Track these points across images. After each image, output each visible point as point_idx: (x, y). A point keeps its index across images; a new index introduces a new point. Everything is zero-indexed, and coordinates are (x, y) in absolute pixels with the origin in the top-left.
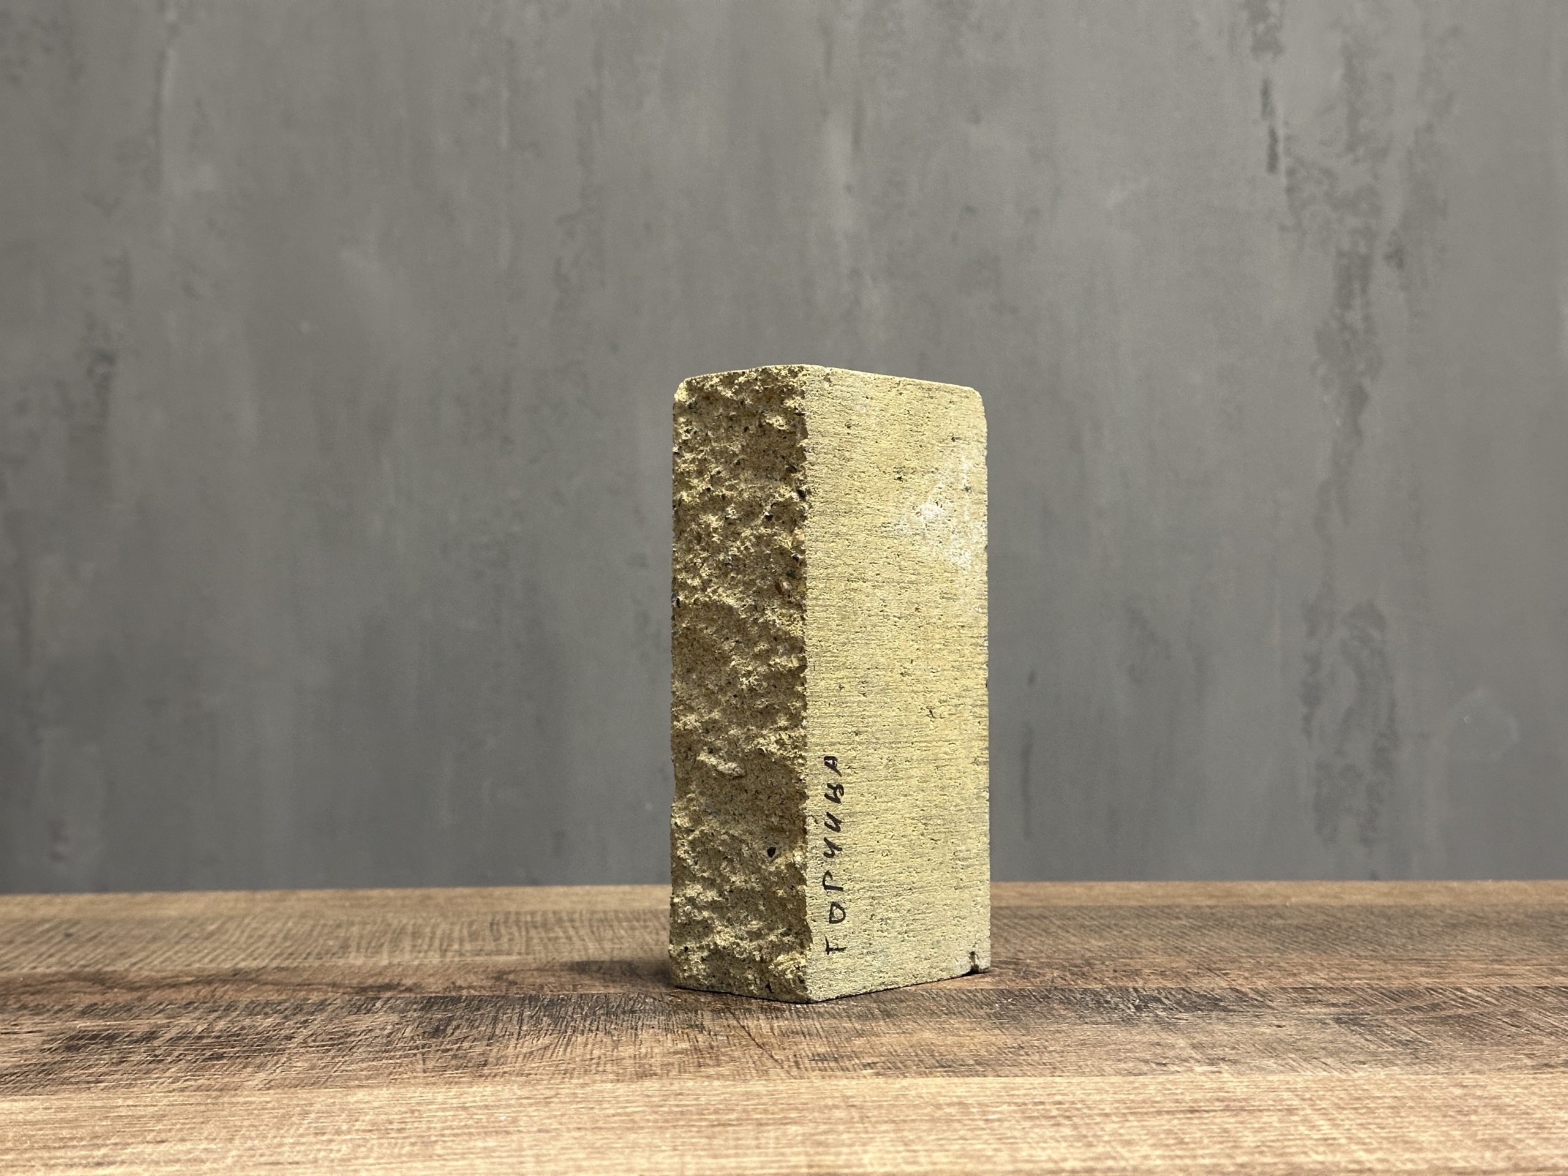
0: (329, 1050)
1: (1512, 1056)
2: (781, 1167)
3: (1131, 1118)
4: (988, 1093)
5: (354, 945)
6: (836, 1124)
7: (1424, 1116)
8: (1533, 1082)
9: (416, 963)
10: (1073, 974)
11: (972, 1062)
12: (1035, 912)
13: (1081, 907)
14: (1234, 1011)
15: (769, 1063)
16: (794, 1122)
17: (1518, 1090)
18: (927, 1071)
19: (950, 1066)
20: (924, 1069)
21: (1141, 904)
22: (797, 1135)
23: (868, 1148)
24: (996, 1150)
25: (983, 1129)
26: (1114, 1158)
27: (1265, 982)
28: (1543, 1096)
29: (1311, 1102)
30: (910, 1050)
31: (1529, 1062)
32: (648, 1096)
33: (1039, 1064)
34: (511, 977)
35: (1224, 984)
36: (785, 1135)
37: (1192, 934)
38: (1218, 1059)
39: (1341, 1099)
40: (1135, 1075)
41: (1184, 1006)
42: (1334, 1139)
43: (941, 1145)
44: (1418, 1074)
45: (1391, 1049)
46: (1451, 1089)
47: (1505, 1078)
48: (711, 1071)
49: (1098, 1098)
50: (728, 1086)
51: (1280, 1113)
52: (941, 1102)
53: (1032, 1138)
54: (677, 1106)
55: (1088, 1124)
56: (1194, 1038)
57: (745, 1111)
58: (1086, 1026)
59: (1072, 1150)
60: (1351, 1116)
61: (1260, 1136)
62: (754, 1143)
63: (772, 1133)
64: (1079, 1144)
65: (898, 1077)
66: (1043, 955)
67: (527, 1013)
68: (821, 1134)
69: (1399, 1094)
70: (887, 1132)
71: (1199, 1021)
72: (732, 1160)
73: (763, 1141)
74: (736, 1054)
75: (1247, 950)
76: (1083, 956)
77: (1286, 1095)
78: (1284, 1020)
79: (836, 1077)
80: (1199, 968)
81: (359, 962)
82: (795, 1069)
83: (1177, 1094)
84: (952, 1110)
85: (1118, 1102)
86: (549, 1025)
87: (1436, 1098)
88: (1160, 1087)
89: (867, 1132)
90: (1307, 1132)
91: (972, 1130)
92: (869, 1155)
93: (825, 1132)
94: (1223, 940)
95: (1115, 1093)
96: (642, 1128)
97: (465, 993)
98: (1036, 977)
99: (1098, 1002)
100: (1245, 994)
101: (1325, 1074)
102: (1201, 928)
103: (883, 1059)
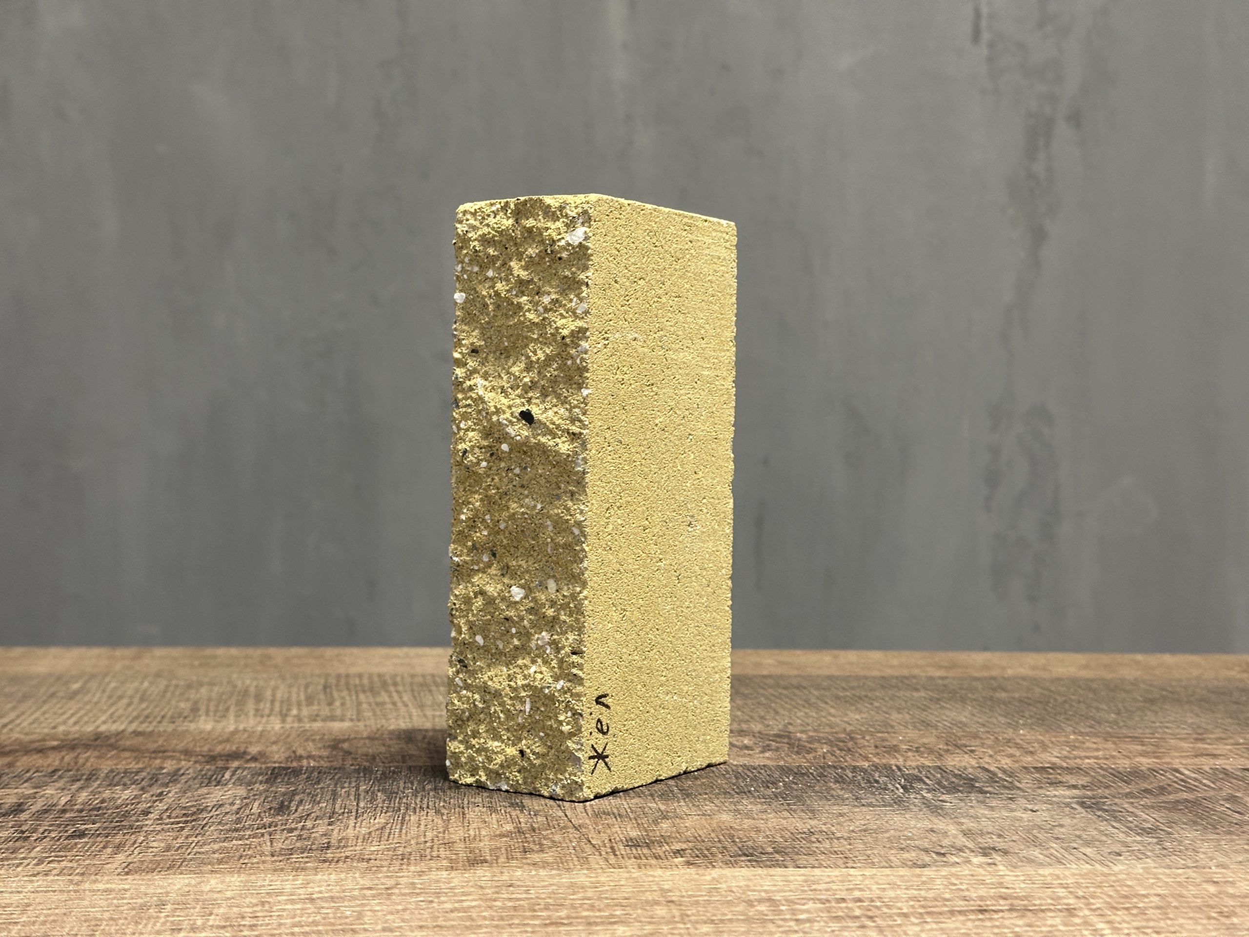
3: (928, 919)
5: (203, 708)
9: (260, 728)
10: (840, 750)
12: (795, 682)
13: (833, 676)
14: (989, 793)
15: (588, 848)
19: (752, 855)
20: (729, 858)
21: (883, 674)
27: (1008, 761)
29: (1085, 901)
30: (713, 835)
32: (481, 887)
33: (832, 853)
35: (974, 762)
37: (932, 707)
38: (989, 849)
40: (920, 867)
41: (944, 787)
44: (1169, 867)
45: (1138, 838)
48: (536, 857)
49: (892, 894)
56: (962, 824)
58: (864, 809)
65: (707, 867)
66: (810, 728)
67: (363, 787)
69: (1161, 892)
71: (962, 804)
74: (557, 839)
75: (984, 725)
76: (845, 730)
78: (1036, 804)
79: (651, 866)
80: (947, 744)
82: (613, 857)
83: (963, 891)
84: (763, 908)
85: (912, 899)
87: (1195, 897)
88: (945, 882)
94: (961, 714)
95: (907, 888)
97: (305, 763)
98: (808, 752)
99: (869, 782)
100: (995, 774)
101: (1088, 866)
102: (938, 700)
103: (690, 845)
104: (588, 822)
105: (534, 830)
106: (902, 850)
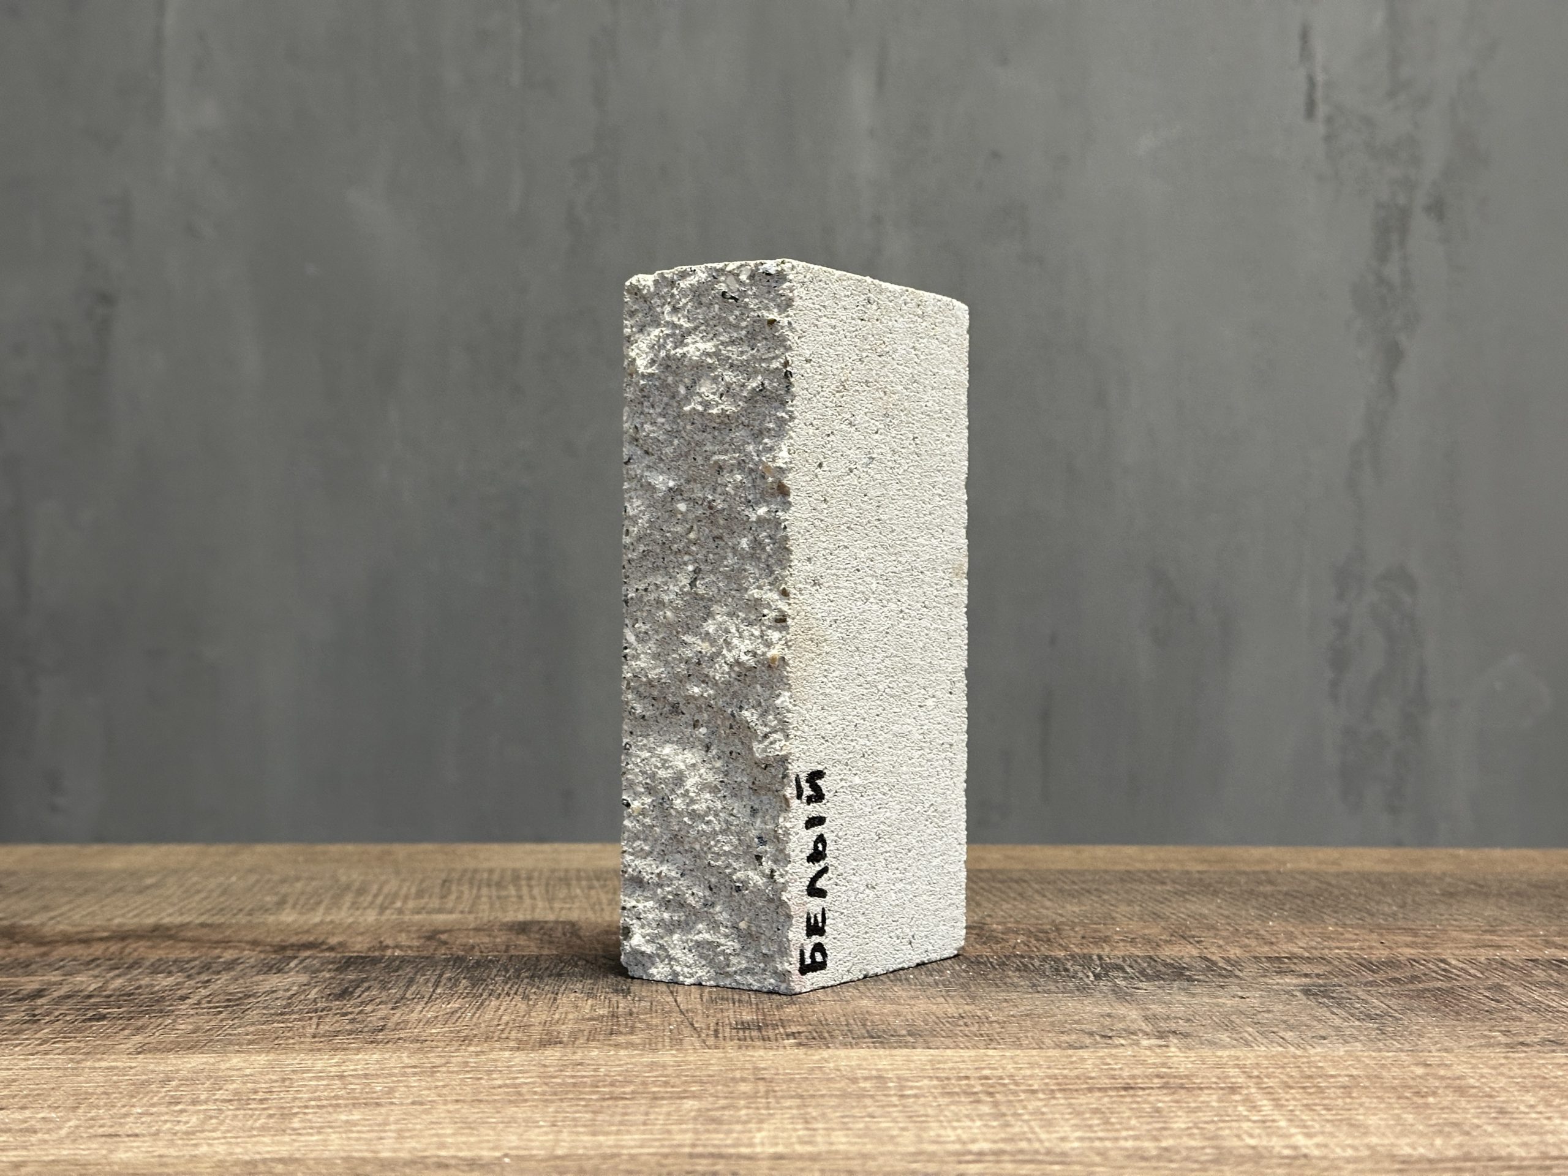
0: (221, 1012)
1: (1486, 1033)
2: (663, 1146)
3: (1059, 1095)
4: (912, 1065)
5: (291, 901)
6: (739, 1098)
7: (1378, 1097)
8: (1503, 1061)
9: (350, 920)
10: (1038, 940)
11: (904, 1032)
14: (1198, 980)
15: (687, 1030)
16: (694, 1096)
17: (1485, 1071)
18: (854, 1042)
19: (879, 1037)
20: (851, 1040)
21: (1128, 868)
22: (691, 1110)
23: (765, 1126)
24: (903, 1129)
25: (895, 1106)
26: (1029, 1140)
27: (1236, 951)
28: (1512, 1078)
29: (1257, 1080)
30: (842, 1019)
31: (1503, 1039)
32: (545, 1066)
33: (976, 1035)
34: (444, 937)
35: (1195, 953)
36: (678, 1110)
37: (1174, 900)
39: (1292, 1076)
40: (1076, 1048)
41: (1146, 975)
42: (1273, 1121)
43: (844, 1123)
44: (1380, 1050)
45: (1357, 1023)
46: (1413, 1068)
47: (1473, 1057)
49: (1028, 1072)
50: (633, 1056)
51: (1221, 1092)
52: (859, 1075)
53: (946, 1116)
54: (573, 1077)
55: (1010, 1101)
56: (1148, 1009)
57: (644, 1083)
58: (1037, 995)
59: (985, 1130)
60: (1298, 1096)
61: (1193, 1116)
62: (642, 1118)
63: (665, 1107)
64: (995, 1124)
65: (820, 1048)
66: (1013, 920)
67: (447, 975)
68: (717, 1109)
69: (1355, 1073)
70: (790, 1108)
71: (1160, 991)
72: (613, 1137)
73: (652, 1117)
74: (655, 1021)
75: (1228, 917)
76: (1054, 921)
78: (1249, 991)
79: (754, 1047)
80: (1172, 935)
81: (290, 919)
82: (712, 1039)
83: (1115, 1069)
84: (867, 1085)
85: (1049, 1077)
86: (466, 988)
87: (1394, 1078)
88: (1098, 1062)
89: (768, 1108)
90: (1245, 1113)
91: (883, 1107)
92: (764, 1134)
93: (723, 1108)
94: (1205, 907)
95: (1049, 1068)
96: (526, 1101)
97: (389, 952)
98: (997, 942)
99: (1057, 970)
100: (1214, 963)
101: (1280, 1049)
102: (1185, 893)
103: (810, 1027)
104: (699, 1007)
105: (631, 1014)
106: (1063, 1033)
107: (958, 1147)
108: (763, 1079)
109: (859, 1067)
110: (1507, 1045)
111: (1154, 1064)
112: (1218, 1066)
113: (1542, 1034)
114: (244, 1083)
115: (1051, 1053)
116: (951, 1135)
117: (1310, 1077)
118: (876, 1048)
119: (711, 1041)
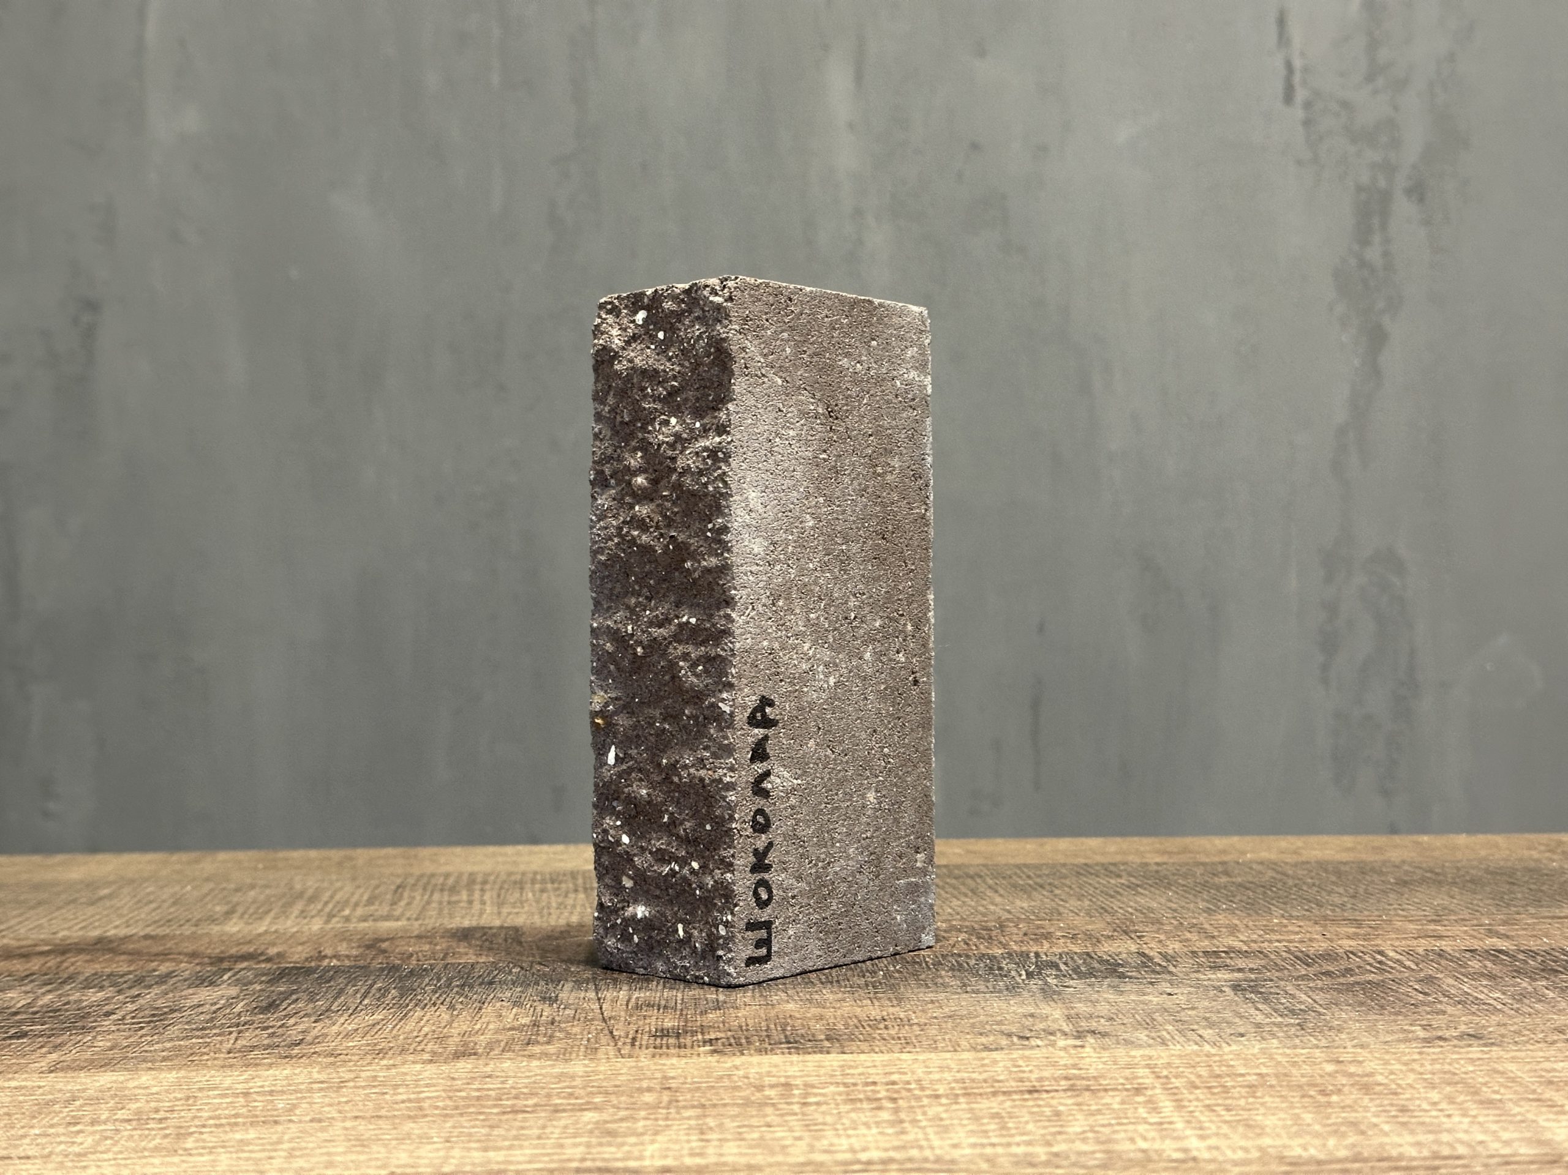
0: (142, 1028)
1: (1406, 1027)
2: (552, 1161)
3: (962, 1100)
5: (240, 910)
6: (639, 1109)
7: (1281, 1096)
8: (1417, 1057)
11: (823, 1037)
14: (1130, 977)
15: (604, 1039)
16: (596, 1108)
17: (1398, 1067)
18: (769, 1048)
19: (796, 1042)
20: (767, 1045)
21: (1087, 861)
22: (588, 1123)
23: (659, 1138)
24: (799, 1138)
25: (796, 1114)
26: (921, 1148)
27: (1177, 945)
28: (1421, 1074)
29: (1164, 1080)
30: (763, 1024)
31: (1422, 1034)
32: (453, 1079)
33: (893, 1039)
34: (384, 945)
35: (1133, 948)
36: (576, 1123)
37: (1125, 893)
38: (1088, 1032)
39: (1200, 1076)
40: (991, 1050)
41: (1078, 973)
42: (1171, 1123)
43: (740, 1133)
44: (1295, 1047)
45: (1280, 1019)
46: (1324, 1065)
47: (1387, 1052)
49: (936, 1076)
50: (544, 1067)
51: (1125, 1093)
53: (843, 1124)
54: (479, 1090)
55: (912, 1107)
56: (1072, 1008)
57: (549, 1096)
58: (965, 996)
59: (879, 1138)
60: (1201, 1097)
61: (1091, 1119)
62: (538, 1132)
63: (564, 1119)
64: (890, 1131)
65: (734, 1055)
68: (615, 1121)
69: (1264, 1070)
70: (689, 1118)
71: (1089, 989)
72: (503, 1153)
73: (548, 1130)
74: (576, 1030)
77: (1141, 1072)
78: (1179, 988)
80: (1114, 931)
81: (234, 929)
82: (628, 1047)
83: (1024, 1072)
84: (772, 1093)
85: (956, 1081)
86: (394, 998)
87: (1303, 1076)
88: (1009, 1064)
89: (667, 1119)
90: (1145, 1115)
91: (782, 1115)
92: (656, 1146)
93: (622, 1120)
96: (425, 1116)
99: (991, 968)
100: (1151, 959)
101: (1196, 1047)
102: (1139, 886)
103: (729, 1033)
104: (623, 1014)
105: (552, 1023)
106: (981, 1034)
107: (848, 1156)
108: (669, 1088)
109: (769, 1074)
110: (1426, 1040)
111: (1065, 1065)
112: (1129, 1066)
113: (1463, 1028)
114: (148, 1102)
115: (966, 1055)
116: (844, 1143)
117: (1219, 1076)
118: (790, 1053)
119: (626, 1050)
